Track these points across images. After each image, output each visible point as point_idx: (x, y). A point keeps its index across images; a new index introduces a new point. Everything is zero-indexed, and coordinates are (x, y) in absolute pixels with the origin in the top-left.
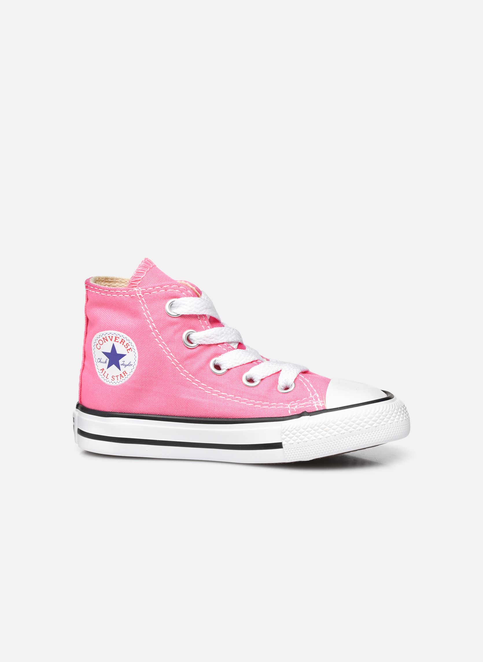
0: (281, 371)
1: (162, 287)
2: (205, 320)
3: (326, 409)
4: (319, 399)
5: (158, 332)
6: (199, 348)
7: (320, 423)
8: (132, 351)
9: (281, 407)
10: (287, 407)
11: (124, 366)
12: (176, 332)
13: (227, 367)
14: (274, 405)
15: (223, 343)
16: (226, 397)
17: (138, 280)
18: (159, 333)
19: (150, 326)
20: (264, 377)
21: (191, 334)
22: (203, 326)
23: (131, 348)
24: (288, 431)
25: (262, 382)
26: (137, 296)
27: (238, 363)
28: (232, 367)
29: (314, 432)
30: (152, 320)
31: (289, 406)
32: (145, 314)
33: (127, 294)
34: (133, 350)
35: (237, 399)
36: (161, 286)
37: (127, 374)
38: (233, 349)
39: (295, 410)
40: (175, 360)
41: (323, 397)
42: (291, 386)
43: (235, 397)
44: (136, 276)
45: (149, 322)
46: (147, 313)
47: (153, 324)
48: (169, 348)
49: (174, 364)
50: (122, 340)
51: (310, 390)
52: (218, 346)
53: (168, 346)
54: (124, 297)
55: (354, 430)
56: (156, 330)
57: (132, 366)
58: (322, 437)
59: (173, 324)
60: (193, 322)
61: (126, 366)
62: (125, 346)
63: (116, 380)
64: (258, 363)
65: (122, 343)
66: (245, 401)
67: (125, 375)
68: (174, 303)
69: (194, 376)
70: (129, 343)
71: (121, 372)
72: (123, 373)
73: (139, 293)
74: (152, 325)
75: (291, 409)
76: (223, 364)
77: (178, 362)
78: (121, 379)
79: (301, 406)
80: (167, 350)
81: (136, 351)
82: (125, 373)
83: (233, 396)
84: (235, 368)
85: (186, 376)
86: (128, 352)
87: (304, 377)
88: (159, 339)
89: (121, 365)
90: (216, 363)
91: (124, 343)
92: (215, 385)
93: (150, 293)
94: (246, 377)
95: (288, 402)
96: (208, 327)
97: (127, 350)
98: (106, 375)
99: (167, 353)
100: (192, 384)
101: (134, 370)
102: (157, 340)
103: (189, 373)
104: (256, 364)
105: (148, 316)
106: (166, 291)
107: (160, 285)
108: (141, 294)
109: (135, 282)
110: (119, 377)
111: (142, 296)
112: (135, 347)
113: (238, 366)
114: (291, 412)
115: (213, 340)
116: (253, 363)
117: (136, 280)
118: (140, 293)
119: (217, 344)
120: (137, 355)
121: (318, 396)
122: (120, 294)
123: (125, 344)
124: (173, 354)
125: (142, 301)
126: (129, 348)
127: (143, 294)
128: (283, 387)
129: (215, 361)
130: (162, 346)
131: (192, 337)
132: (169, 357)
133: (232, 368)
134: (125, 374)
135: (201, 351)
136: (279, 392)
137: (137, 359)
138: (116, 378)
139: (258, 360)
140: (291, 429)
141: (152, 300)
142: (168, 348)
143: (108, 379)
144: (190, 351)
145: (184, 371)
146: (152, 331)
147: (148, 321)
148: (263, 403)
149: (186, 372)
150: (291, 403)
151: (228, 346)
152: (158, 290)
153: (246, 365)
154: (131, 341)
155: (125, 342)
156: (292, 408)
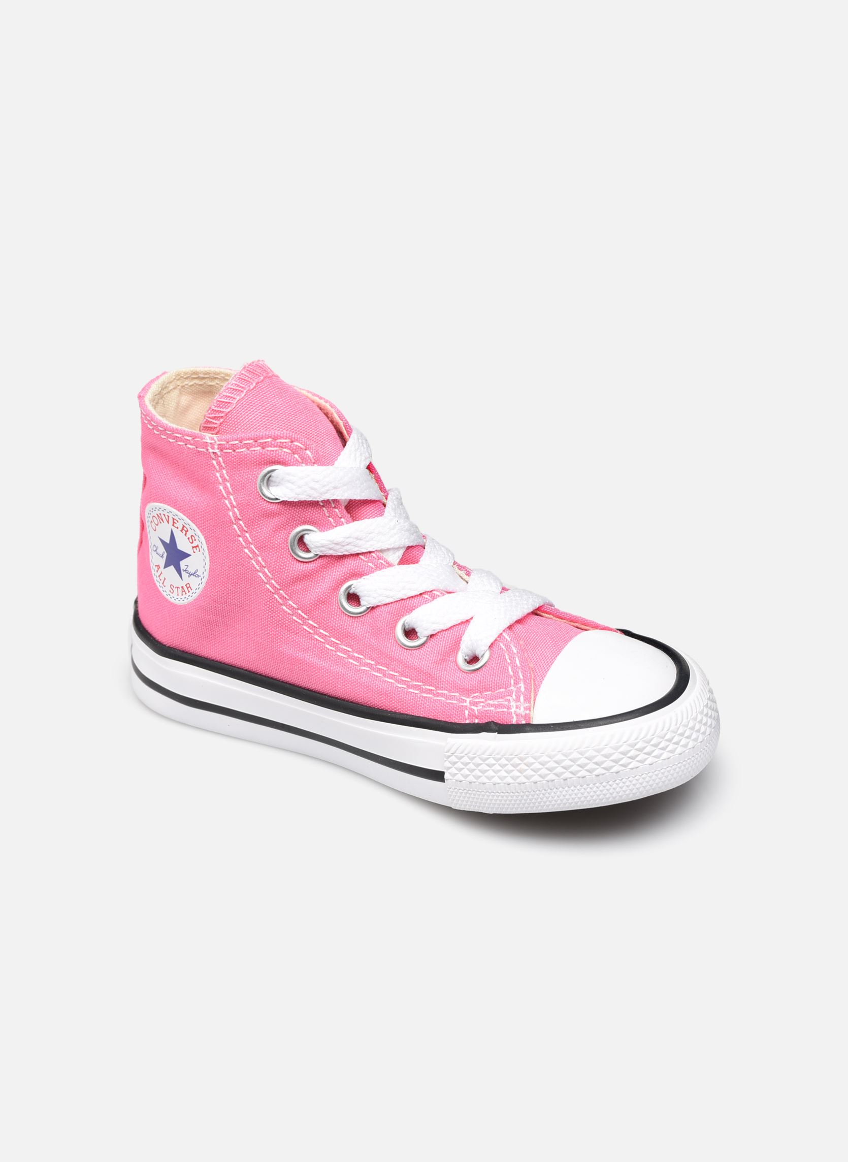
0: (472, 618)
1: (256, 441)
2: (335, 507)
3: (531, 723)
4: (522, 699)
5: (243, 525)
6: (320, 561)
7: (511, 755)
8: (199, 551)
9: (453, 702)
10: (465, 704)
11: (188, 575)
12: (277, 530)
13: (369, 604)
14: (442, 693)
15: (370, 552)
16: (360, 664)
17: (219, 417)
18: (245, 528)
19: (231, 513)
20: (436, 632)
21: (308, 534)
22: (330, 519)
23: (198, 546)
24: (455, 756)
25: (431, 639)
26: (209, 453)
27: (392, 597)
28: (379, 604)
29: (498, 768)
30: (234, 503)
31: (468, 700)
32: (221, 487)
33: (191, 444)
34: (202, 551)
35: (379, 670)
36: (254, 440)
37: (191, 590)
38: (390, 565)
39: (477, 713)
40: (273, 582)
41: (530, 695)
42: (482, 657)
43: (376, 665)
44: (216, 409)
45: (229, 506)
46: (225, 488)
47: (236, 510)
48: (263, 559)
49: (270, 588)
50: (184, 526)
51: (513, 672)
52: (360, 558)
53: (261, 555)
54: (186, 448)
55: (572, 776)
56: (241, 522)
57: (200, 578)
58: (511, 781)
59: (269, 515)
60: (311, 513)
61: (190, 575)
62: (189, 538)
63: (175, 594)
64: (434, 598)
65: (184, 532)
66: (392, 677)
67: (189, 592)
68: (273, 474)
69: (308, 614)
70: (194, 535)
71: (183, 583)
72: (186, 585)
73: (213, 448)
74: (234, 513)
75: (470, 709)
76: (365, 596)
77: (277, 586)
78: (182, 595)
79: (489, 705)
80: (258, 562)
81: (207, 553)
82: (188, 586)
83: (373, 663)
84: (385, 606)
85: (292, 612)
86: (194, 552)
87: (511, 640)
88: (246, 541)
89: (184, 571)
90: (351, 592)
91: (187, 533)
92: (344, 636)
93: (234, 451)
94: (404, 625)
95: (468, 692)
96: (342, 520)
97: (193, 547)
98: (162, 577)
99: (258, 568)
100: (302, 629)
101: (202, 587)
102: (241, 539)
103: (297, 608)
104: (429, 598)
105: (228, 493)
106: (264, 448)
107: (253, 438)
108: (217, 451)
109: (213, 419)
110: (180, 590)
111: (219, 453)
112: (205, 546)
113: (392, 603)
114: (468, 714)
115: (348, 547)
116: (424, 596)
117: (216, 415)
118: (216, 447)
119: (358, 554)
120: (208, 560)
121: (523, 689)
122: (180, 441)
123: (189, 535)
124: (268, 571)
125: (218, 463)
126: (195, 544)
127: (221, 450)
128: (468, 656)
129: (350, 587)
130: (249, 553)
131: (307, 539)
132: (261, 574)
133: (378, 606)
134: (189, 589)
135: (324, 567)
136: (459, 668)
137: (207, 567)
138: (175, 590)
139: (435, 590)
140: (461, 753)
141: (236, 464)
142: (260, 559)
143: (165, 586)
144: (302, 567)
145: (288, 604)
146: (233, 523)
147: (227, 502)
148: (423, 687)
149: (292, 606)
150: (472, 696)
151: (379, 558)
152: (248, 446)
153: (408, 600)
154: (198, 532)
155: (187, 531)
156: (473, 707)
